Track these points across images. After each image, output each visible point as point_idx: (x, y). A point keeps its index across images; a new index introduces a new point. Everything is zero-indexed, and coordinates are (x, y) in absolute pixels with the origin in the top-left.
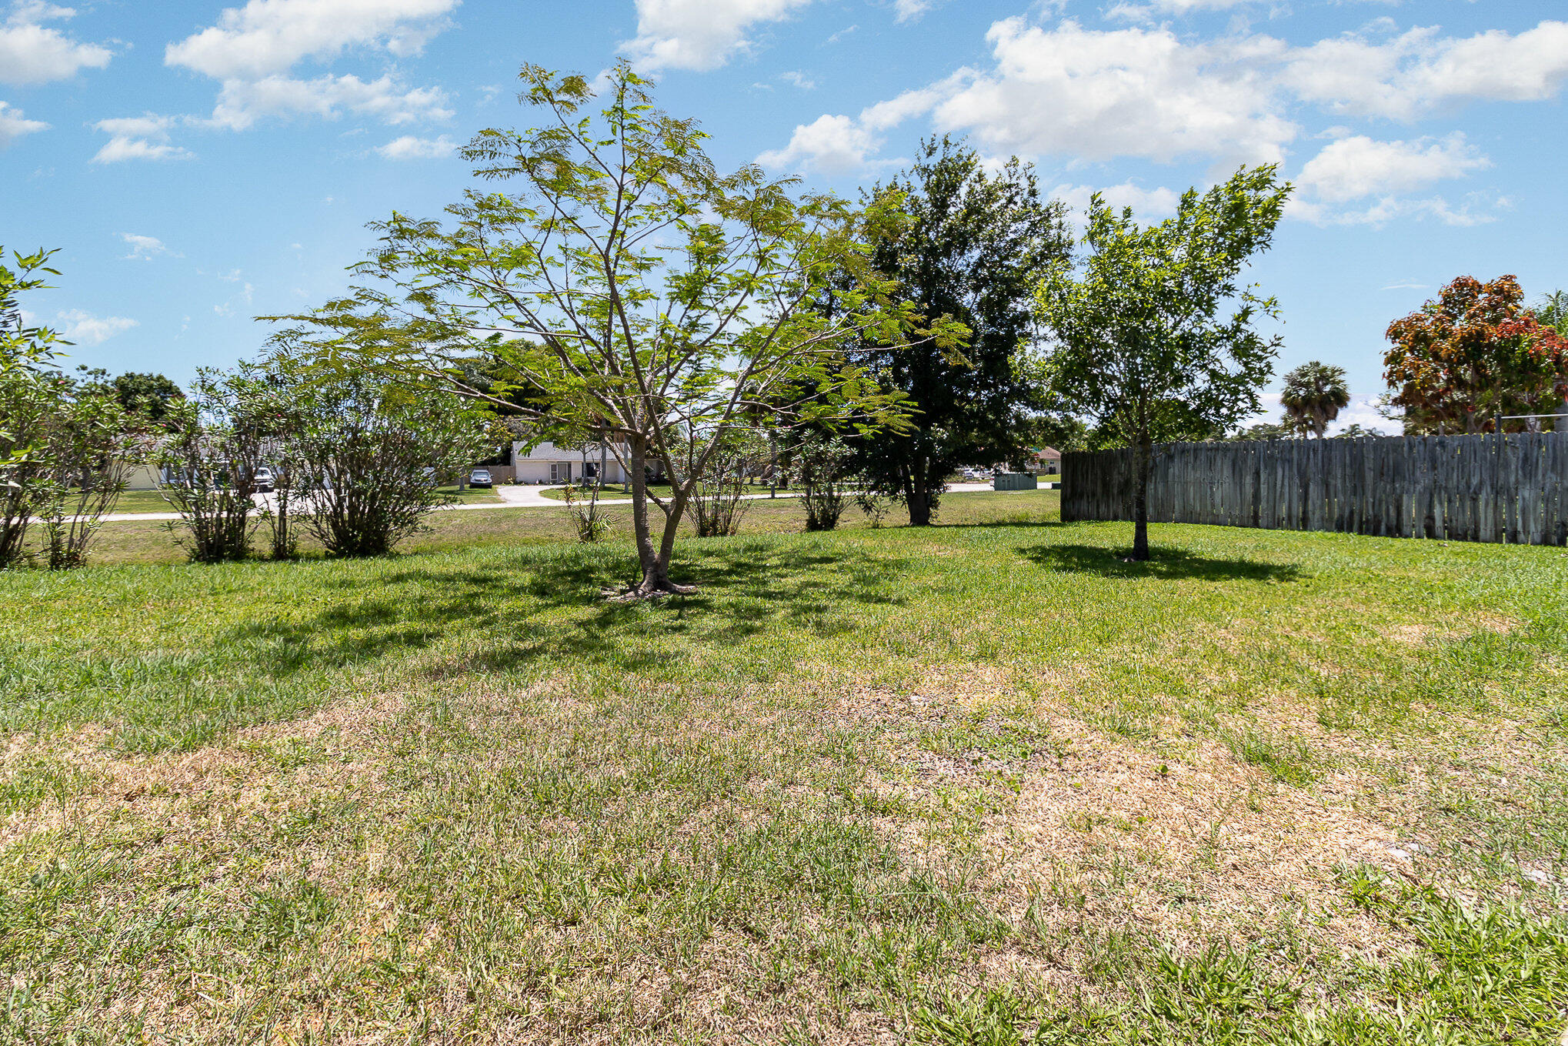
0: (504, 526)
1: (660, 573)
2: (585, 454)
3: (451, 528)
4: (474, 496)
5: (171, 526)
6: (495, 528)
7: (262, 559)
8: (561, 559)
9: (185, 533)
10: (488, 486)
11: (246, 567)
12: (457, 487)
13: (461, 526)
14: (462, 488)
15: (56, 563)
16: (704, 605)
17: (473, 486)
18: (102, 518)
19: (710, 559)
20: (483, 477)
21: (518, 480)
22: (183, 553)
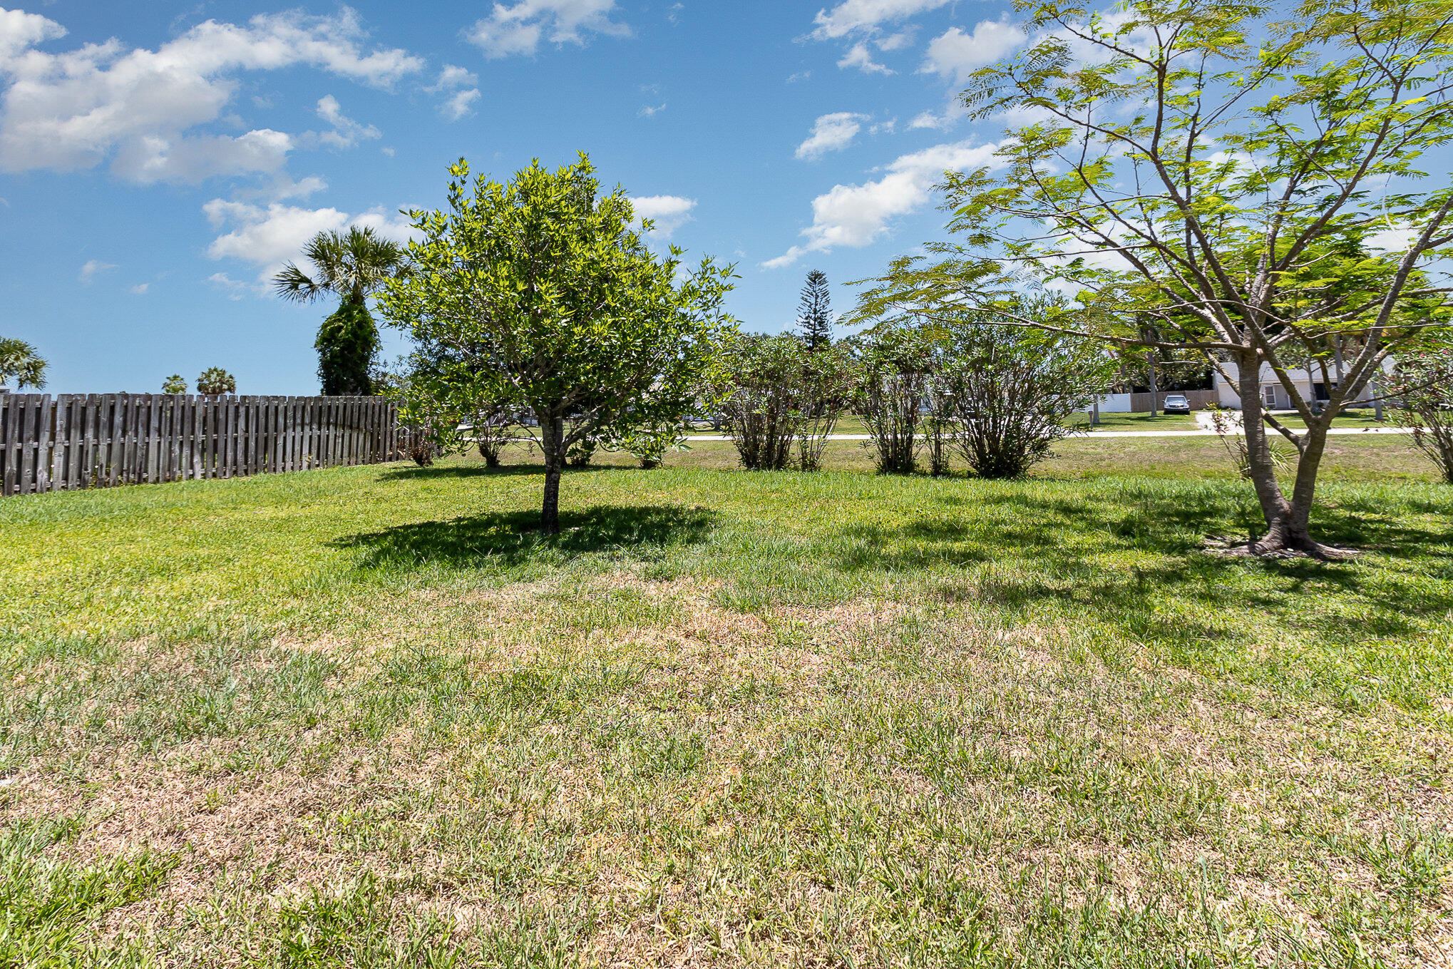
0: (1183, 456)
1: (1294, 527)
2: (1310, 372)
3: (1122, 455)
4: (1166, 422)
5: (865, 444)
6: (1172, 457)
7: (924, 474)
8: (1186, 498)
9: (874, 449)
10: (1185, 412)
11: (911, 480)
12: (1149, 414)
13: (1134, 453)
14: (1154, 414)
15: (805, 466)
16: (1345, 580)
17: (1168, 412)
18: (829, 437)
19: (1427, 517)
20: (1179, 402)
21: (1223, 405)
22: (872, 466)
